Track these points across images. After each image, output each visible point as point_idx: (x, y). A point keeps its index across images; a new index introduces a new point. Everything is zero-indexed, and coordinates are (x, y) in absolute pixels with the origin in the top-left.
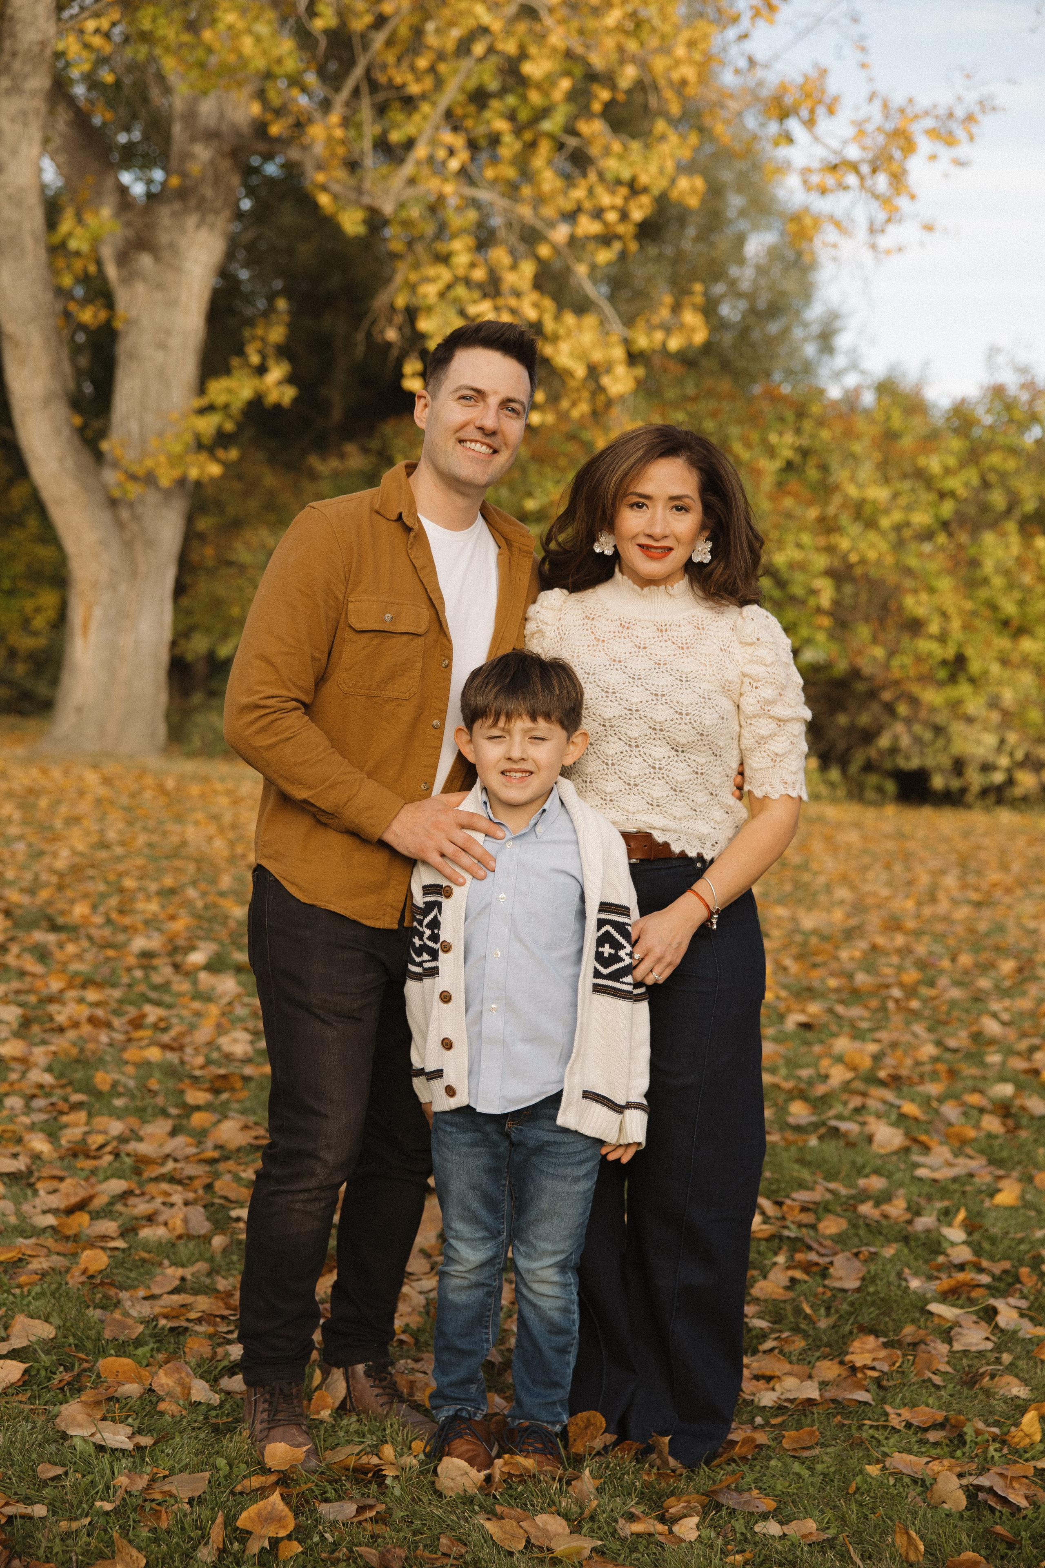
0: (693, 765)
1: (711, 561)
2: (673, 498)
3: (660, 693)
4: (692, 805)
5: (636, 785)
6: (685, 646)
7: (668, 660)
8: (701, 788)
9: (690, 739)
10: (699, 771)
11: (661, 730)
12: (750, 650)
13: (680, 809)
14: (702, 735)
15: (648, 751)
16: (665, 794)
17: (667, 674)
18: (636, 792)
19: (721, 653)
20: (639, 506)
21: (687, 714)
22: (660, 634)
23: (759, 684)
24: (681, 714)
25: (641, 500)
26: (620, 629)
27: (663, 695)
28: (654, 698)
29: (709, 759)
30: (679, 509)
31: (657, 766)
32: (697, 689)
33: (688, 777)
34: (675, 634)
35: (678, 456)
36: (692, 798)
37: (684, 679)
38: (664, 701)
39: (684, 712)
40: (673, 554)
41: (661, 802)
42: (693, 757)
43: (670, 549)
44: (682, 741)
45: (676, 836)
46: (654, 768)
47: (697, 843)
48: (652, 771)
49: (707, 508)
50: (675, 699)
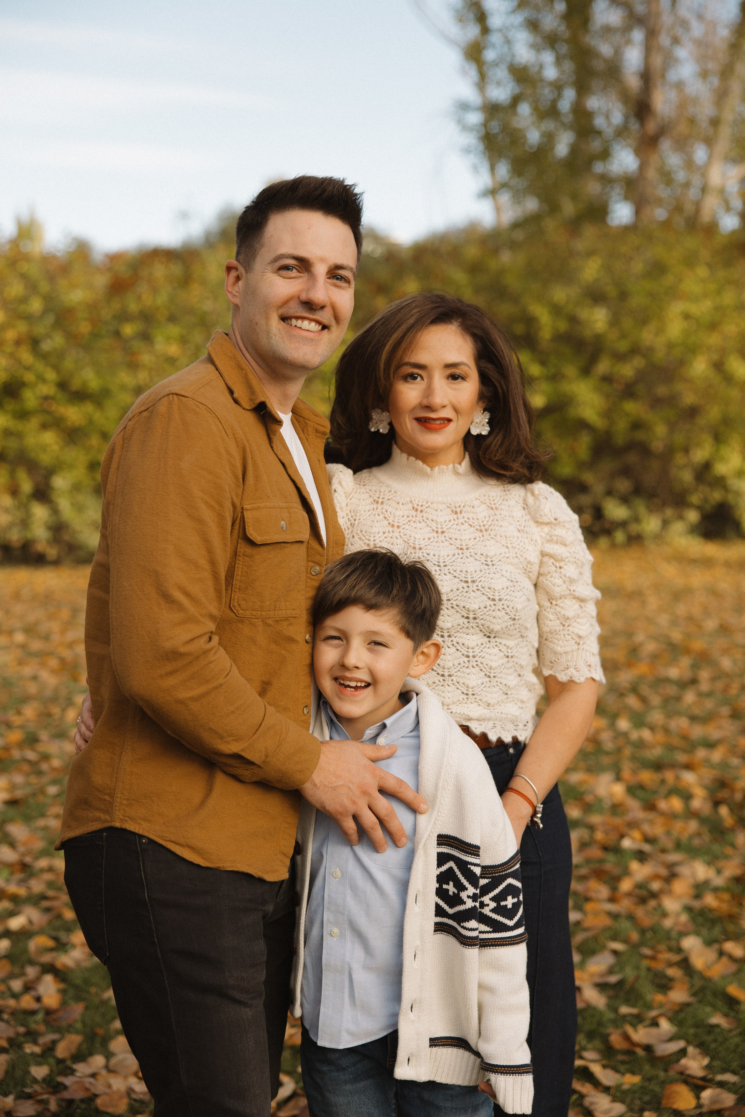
0: (504, 649)
1: (490, 433)
2: (448, 366)
3: (470, 580)
4: (504, 689)
5: (450, 676)
6: (483, 528)
7: (471, 543)
8: (512, 670)
9: (504, 625)
10: (510, 655)
11: (475, 618)
12: (546, 529)
13: (494, 695)
14: (514, 619)
15: (461, 641)
16: (480, 682)
17: (471, 559)
18: (450, 683)
19: (519, 535)
20: (413, 377)
21: (500, 600)
22: (455, 516)
23: (562, 564)
24: (494, 600)
25: (416, 371)
26: (414, 513)
27: (473, 582)
28: (465, 585)
29: (516, 641)
30: (454, 377)
31: (471, 654)
32: (504, 573)
33: (500, 662)
34: (471, 516)
35: (451, 323)
36: (504, 682)
37: (490, 563)
38: (475, 588)
39: (497, 598)
40: (452, 426)
41: (476, 690)
42: (504, 642)
43: (449, 420)
44: (497, 628)
45: (491, 724)
46: (468, 657)
47: (511, 727)
48: (466, 659)
49: (484, 378)
50: (487, 585)
